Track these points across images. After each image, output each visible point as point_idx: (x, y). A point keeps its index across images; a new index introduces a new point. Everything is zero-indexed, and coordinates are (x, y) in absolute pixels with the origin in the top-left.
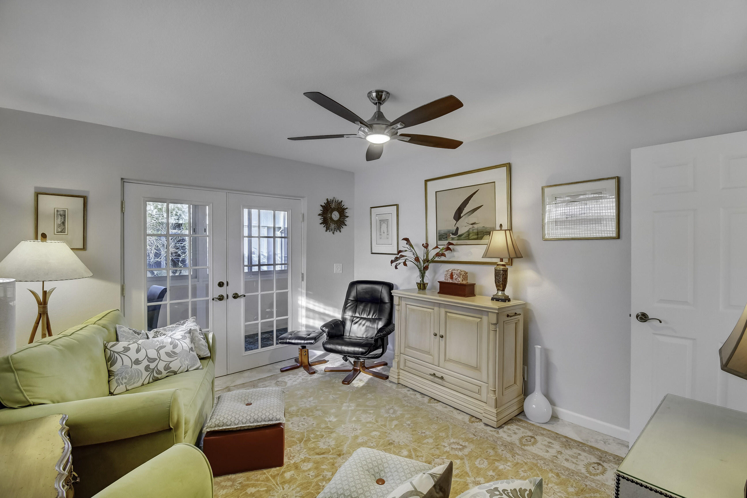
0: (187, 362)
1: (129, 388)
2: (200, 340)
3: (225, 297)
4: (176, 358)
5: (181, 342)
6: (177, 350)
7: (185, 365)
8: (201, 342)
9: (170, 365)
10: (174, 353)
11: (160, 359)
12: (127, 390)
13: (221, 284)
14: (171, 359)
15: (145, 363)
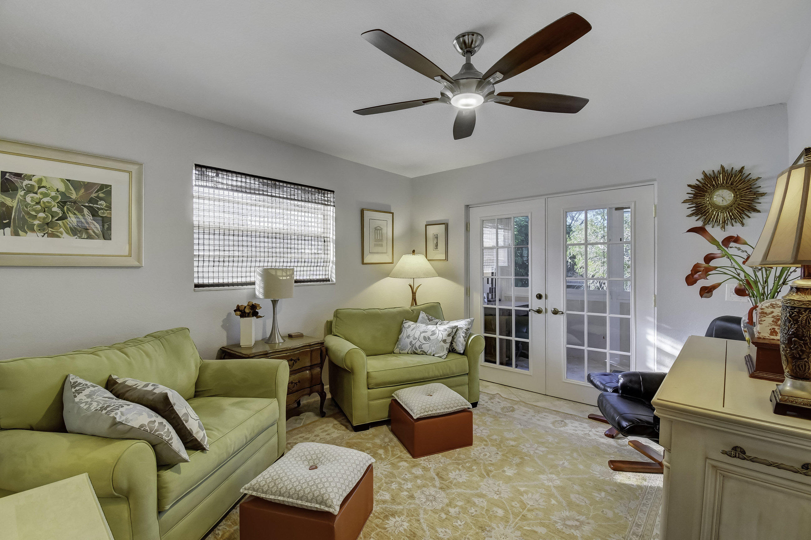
0: (433, 349)
1: (401, 352)
2: (460, 337)
3: (544, 310)
4: (428, 342)
5: (440, 333)
6: (432, 338)
7: (431, 350)
8: (459, 339)
9: (423, 346)
10: (429, 338)
11: (419, 339)
12: (400, 353)
13: (539, 297)
14: (424, 342)
15: (411, 339)
